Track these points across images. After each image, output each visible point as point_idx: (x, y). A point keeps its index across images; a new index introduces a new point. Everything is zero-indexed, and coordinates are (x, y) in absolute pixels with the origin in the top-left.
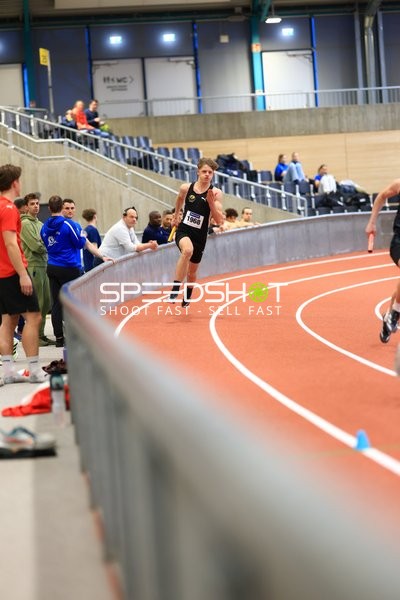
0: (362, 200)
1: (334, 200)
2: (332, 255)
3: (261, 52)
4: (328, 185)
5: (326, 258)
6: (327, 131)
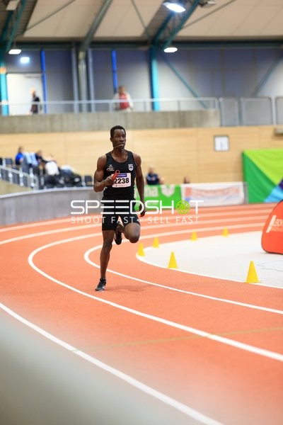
0: (77, 180)
2: (55, 218)
3: (7, 74)
4: (52, 169)
5: (51, 220)
6: (53, 131)
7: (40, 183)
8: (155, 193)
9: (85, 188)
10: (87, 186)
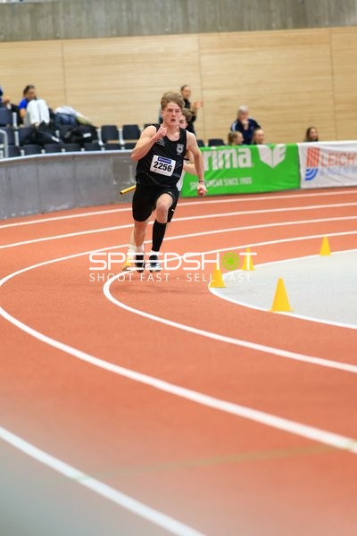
0: (87, 135)
1: (47, 134)
2: (43, 213)
4: (37, 113)
5: (34, 216)
6: (36, 36)
7: (12, 143)
8: (245, 161)
9: (103, 151)
10: (108, 147)
